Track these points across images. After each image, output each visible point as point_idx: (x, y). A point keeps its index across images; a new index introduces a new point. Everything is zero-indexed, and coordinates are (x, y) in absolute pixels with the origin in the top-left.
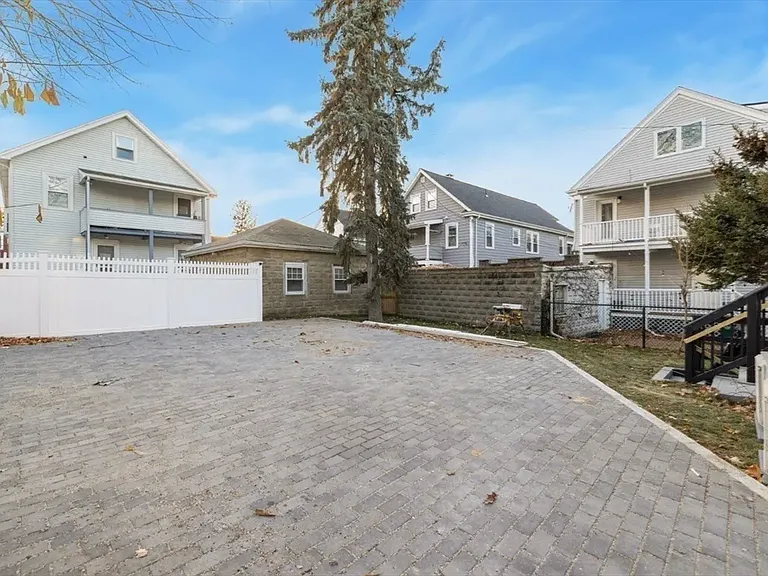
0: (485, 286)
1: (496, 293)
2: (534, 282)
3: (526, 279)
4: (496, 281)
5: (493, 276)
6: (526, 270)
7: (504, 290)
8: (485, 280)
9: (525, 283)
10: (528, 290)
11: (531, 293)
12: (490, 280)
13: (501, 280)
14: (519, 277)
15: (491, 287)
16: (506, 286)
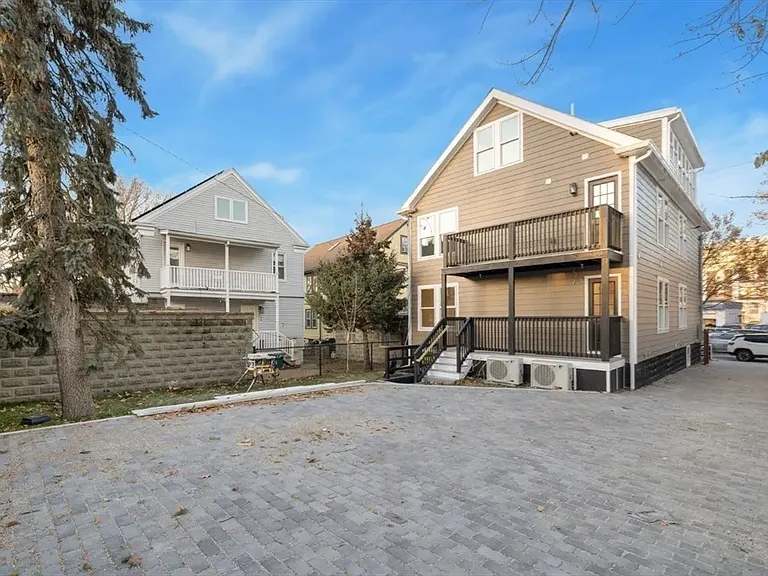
0: (185, 336)
1: (200, 343)
2: (246, 330)
3: (237, 327)
4: (201, 329)
5: (196, 324)
6: (238, 317)
7: (212, 339)
8: (185, 328)
9: (236, 331)
10: (240, 338)
11: (242, 341)
12: (193, 328)
13: (207, 328)
14: (229, 324)
15: (193, 336)
16: (214, 335)
